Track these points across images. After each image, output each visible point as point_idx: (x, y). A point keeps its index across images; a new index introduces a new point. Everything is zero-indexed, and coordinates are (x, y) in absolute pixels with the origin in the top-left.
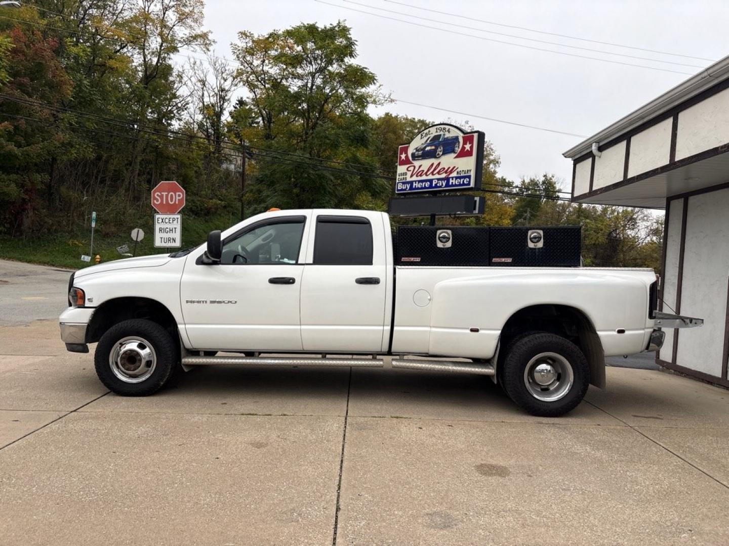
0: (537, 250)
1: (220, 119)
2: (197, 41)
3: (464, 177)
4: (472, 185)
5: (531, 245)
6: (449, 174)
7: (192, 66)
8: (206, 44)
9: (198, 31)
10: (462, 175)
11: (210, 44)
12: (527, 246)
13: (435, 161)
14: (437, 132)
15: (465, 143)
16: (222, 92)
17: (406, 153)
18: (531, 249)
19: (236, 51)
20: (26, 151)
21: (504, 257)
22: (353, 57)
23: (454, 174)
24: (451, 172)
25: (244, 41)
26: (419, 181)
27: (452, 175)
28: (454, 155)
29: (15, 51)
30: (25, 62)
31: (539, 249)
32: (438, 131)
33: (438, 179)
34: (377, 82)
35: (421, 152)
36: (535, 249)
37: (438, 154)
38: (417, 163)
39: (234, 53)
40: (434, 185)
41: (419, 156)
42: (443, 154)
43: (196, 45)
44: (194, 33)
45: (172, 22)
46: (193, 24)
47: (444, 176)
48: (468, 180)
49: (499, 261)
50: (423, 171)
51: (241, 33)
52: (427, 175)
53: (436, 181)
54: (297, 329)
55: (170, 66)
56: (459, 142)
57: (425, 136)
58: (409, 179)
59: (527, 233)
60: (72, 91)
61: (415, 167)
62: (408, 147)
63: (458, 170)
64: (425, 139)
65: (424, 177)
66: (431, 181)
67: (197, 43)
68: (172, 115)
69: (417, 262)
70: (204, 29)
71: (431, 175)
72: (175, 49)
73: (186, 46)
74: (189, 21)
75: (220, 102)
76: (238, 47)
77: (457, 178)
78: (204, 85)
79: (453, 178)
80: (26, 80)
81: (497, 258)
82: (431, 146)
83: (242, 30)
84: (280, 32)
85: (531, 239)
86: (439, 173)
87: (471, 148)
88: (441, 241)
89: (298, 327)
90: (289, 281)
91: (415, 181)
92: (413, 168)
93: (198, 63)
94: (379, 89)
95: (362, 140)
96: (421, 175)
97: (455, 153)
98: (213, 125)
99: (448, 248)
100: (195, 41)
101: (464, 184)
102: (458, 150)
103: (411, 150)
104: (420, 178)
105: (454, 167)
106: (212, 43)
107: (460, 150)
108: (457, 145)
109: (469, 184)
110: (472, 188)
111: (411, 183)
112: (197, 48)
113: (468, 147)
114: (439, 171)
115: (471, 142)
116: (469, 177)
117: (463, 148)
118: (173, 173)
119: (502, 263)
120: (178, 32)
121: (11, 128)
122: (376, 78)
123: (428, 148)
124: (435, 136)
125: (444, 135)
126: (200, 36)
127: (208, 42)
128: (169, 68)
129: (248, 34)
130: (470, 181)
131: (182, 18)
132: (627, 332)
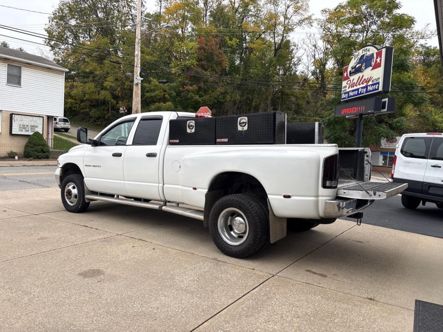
0: (244, 132)
1: (325, 67)
2: (305, 22)
3: (376, 84)
4: (381, 89)
5: (240, 128)
6: (368, 84)
7: (309, 37)
8: (310, 23)
9: (306, 16)
10: (375, 82)
11: (313, 22)
12: (237, 129)
13: (360, 75)
14: (363, 53)
15: (377, 58)
16: (327, 50)
17: (347, 72)
18: (240, 131)
19: (319, 23)
20: (204, 99)
21: (223, 138)
22: (398, 8)
23: (370, 83)
24: (369, 81)
25: (325, 15)
26: (353, 91)
27: (369, 84)
28: (371, 68)
29: (200, 49)
30: (204, 54)
31: (245, 131)
32: (364, 51)
33: (362, 88)
34: (416, 22)
35: (354, 70)
36: (242, 131)
37: (363, 69)
38: (351, 78)
39: (319, 24)
40: (359, 93)
41: (353, 73)
42: (365, 69)
43: (305, 24)
44: (303, 18)
45: (291, 14)
46: (303, 12)
47: (365, 85)
48: (378, 85)
49: (221, 141)
50: (354, 83)
51: (322, 11)
52: (356, 86)
53: (361, 89)
54: (122, 183)
55: (289, 40)
56: (374, 57)
57: (357, 57)
58: (348, 90)
59: (238, 119)
60: (228, 65)
61: (350, 80)
62: (348, 67)
63: (373, 79)
64: (357, 59)
65: (355, 88)
66: (358, 90)
67: (305, 23)
68: (291, 69)
69: (177, 143)
70: (309, 14)
71: (358, 85)
72: (292, 30)
73: (299, 27)
74: (301, 11)
75: (325, 57)
76: (321, 20)
77: (372, 85)
78: (316, 48)
79: (369, 85)
80: (204, 63)
81: (219, 139)
82: (359, 64)
83: (323, 9)
84: (344, 4)
85: (240, 124)
86: (362, 83)
87: (381, 60)
88: (189, 128)
89: (123, 182)
90: (119, 155)
91: (350, 91)
92: (349, 81)
93: (312, 35)
94: (427, 27)
95: (402, 66)
96: (353, 87)
97: (371, 66)
98: (320, 71)
99: (193, 133)
100: (303, 22)
101: (376, 90)
102: (373, 63)
103: (349, 69)
104: (353, 89)
105: (371, 77)
106: (314, 21)
107: (374, 63)
108: (373, 60)
109: (378, 89)
110: (380, 92)
111: (348, 93)
112: (305, 26)
113: (378, 60)
114: (363, 82)
115: (381, 57)
116: (378, 83)
117: (376, 61)
118: (293, 103)
119: (223, 142)
120: (294, 19)
121: (197, 88)
122: (414, 20)
123: (358, 66)
124: (362, 56)
125: (366, 54)
126: (307, 19)
127: (311, 21)
128: (288, 41)
129: (327, 10)
130: (378, 87)
131: (297, 10)
132: (292, 198)
